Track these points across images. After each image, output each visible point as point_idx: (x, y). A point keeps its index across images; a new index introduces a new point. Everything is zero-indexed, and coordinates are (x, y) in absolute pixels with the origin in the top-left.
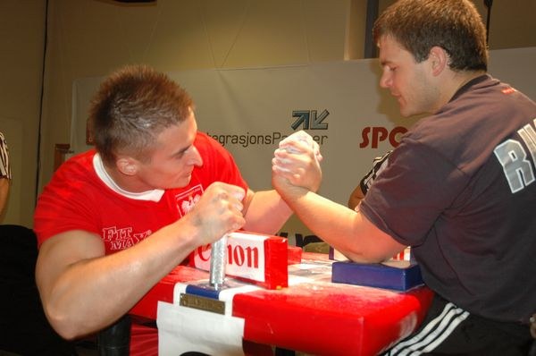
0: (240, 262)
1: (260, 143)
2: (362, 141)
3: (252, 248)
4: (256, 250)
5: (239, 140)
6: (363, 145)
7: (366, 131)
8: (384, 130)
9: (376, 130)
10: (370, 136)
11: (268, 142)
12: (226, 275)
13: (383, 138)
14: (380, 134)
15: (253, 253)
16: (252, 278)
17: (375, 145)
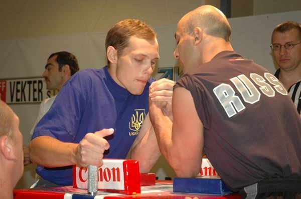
0: (108, 179)
3: (116, 168)
4: (118, 169)
12: (99, 190)
15: (116, 172)
16: (116, 189)
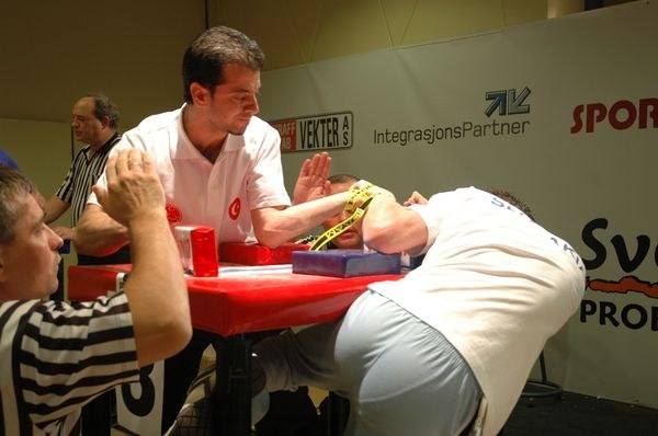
1: (449, 136)
2: (573, 124)
5: (424, 136)
6: (575, 130)
7: (579, 110)
8: (601, 107)
9: (591, 108)
10: (583, 116)
11: (457, 135)
13: (600, 119)
14: (597, 113)
17: (590, 129)
